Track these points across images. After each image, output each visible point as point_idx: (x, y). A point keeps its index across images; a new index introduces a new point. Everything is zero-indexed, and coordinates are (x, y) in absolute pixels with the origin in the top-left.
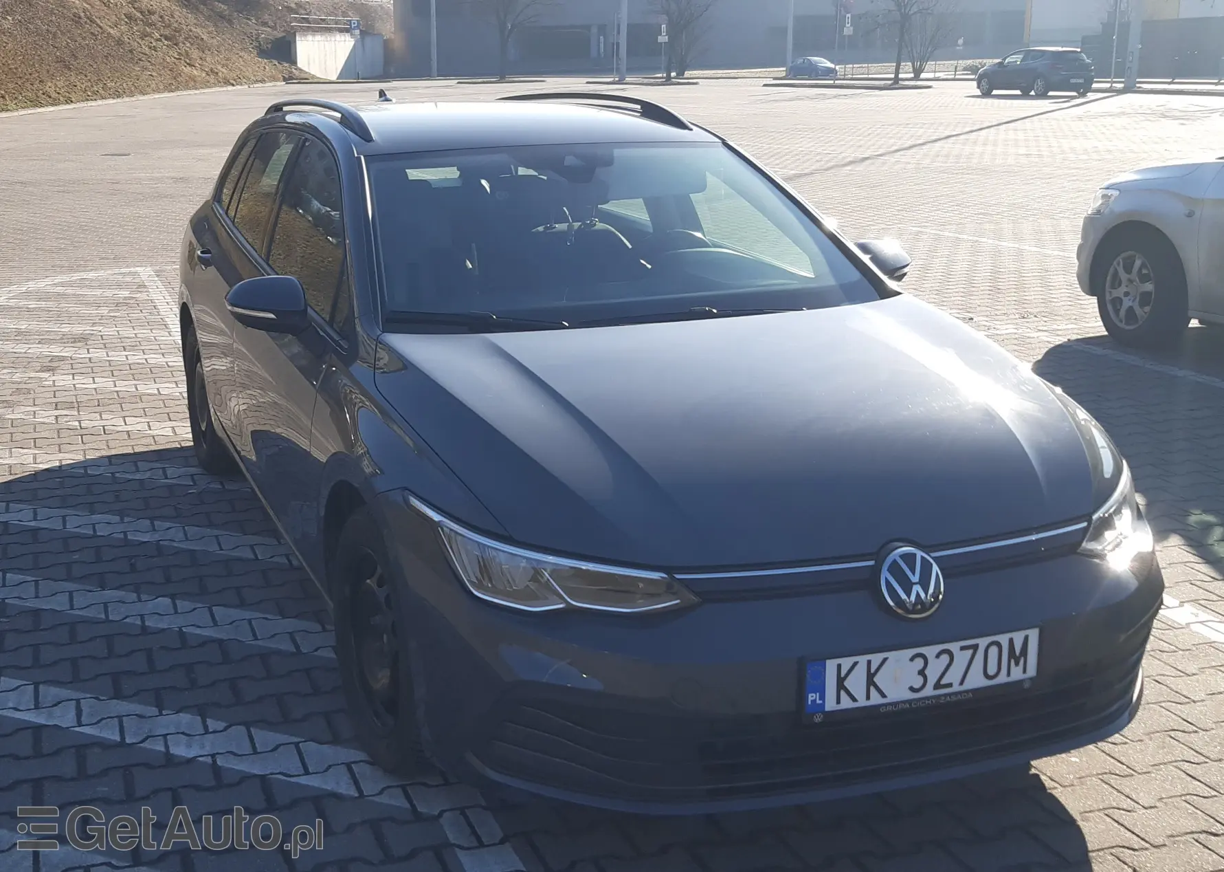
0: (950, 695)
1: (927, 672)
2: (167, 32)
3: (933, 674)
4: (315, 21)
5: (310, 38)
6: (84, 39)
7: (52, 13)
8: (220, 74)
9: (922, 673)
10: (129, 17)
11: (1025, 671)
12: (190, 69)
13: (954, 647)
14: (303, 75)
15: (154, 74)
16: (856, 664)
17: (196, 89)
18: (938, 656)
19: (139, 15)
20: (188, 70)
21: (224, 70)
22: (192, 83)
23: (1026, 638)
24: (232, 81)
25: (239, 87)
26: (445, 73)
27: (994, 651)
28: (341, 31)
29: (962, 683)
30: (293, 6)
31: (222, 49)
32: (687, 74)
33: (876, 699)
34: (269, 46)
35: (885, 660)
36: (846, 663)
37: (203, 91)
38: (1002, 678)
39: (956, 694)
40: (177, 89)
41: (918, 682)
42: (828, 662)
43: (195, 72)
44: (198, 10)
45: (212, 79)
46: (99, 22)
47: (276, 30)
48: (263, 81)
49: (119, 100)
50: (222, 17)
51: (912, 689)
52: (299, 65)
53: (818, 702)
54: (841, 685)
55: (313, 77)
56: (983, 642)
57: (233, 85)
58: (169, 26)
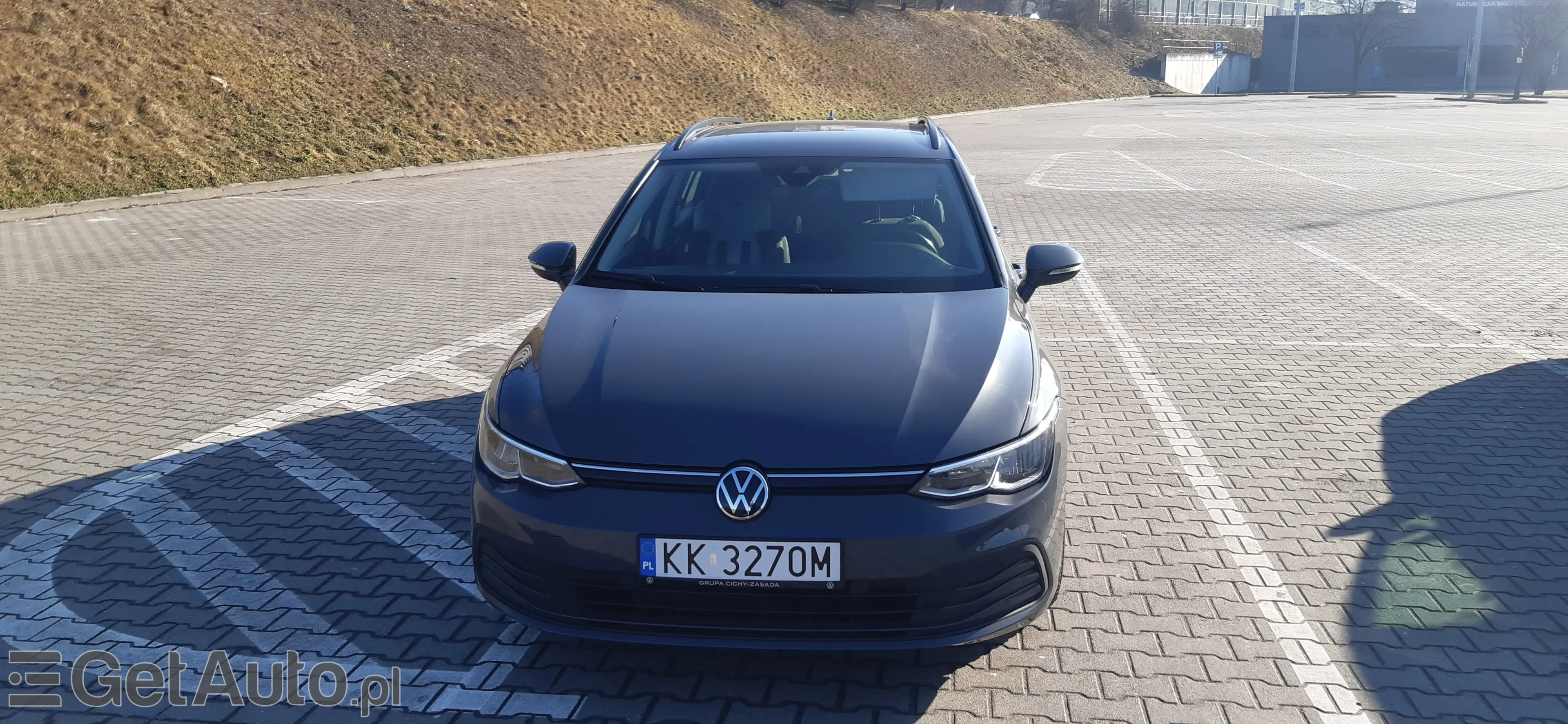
0: (759, 582)
1: (738, 560)
2: (1050, 55)
3: (744, 565)
4: (1188, 44)
5: (1179, 58)
6: (977, 61)
7: (954, 41)
8: (1091, 89)
9: (734, 560)
10: (1020, 43)
11: (828, 575)
12: (1064, 84)
13: (762, 545)
14: (1168, 90)
15: (1031, 89)
16: (678, 545)
17: (1066, 101)
18: (747, 550)
19: (1029, 41)
20: (1061, 86)
21: (1095, 86)
22: (1065, 97)
23: (828, 549)
24: (1100, 95)
25: (1106, 100)
26: (1301, 88)
27: (797, 554)
28: (1211, 52)
29: (770, 574)
30: (1170, 31)
31: (1098, 69)
32: (1546, 93)
33: (696, 574)
34: (1142, 65)
35: (702, 546)
36: (671, 543)
37: (1071, 103)
38: (807, 577)
39: (765, 582)
40: (1049, 101)
41: (732, 567)
42: (657, 540)
43: (1069, 87)
44: (1082, 36)
45: (1082, 93)
46: (992, 47)
47: (1150, 51)
48: (1130, 95)
49: (993, 111)
50: (1103, 41)
51: (725, 571)
52: (1167, 81)
53: (651, 568)
54: (667, 557)
55: (1177, 91)
56: (788, 546)
57: (1101, 98)
58: (1054, 50)
